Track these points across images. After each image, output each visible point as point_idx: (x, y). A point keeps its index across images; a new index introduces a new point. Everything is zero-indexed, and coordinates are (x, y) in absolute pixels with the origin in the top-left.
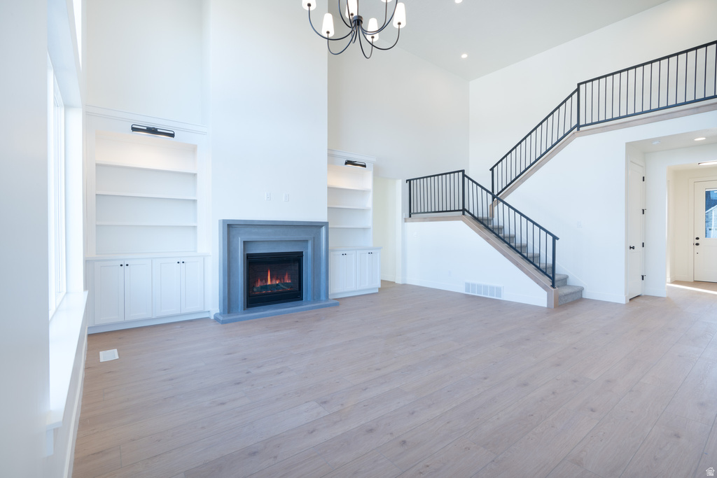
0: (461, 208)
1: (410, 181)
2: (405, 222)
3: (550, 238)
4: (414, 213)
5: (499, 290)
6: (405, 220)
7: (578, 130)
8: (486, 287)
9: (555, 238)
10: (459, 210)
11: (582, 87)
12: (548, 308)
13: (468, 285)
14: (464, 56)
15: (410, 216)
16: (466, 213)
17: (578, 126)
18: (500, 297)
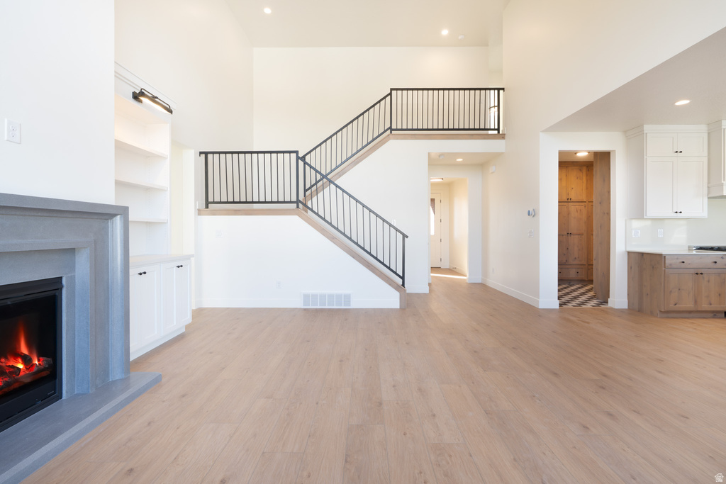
0: (294, 199)
1: (206, 154)
2: (199, 214)
3: (400, 236)
4: (211, 203)
5: (348, 298)
6: (200, 212)
7: (391, 132)
8: (331, 296)
9: (405, 236)
10: (291, 202)
11: (394, 92)
12: (400, 308)
13: (306, 297)
14: (268, 11)
15: (207, 207)
16: (300, 205)
17: (390, 128)
18: (350, 305)
